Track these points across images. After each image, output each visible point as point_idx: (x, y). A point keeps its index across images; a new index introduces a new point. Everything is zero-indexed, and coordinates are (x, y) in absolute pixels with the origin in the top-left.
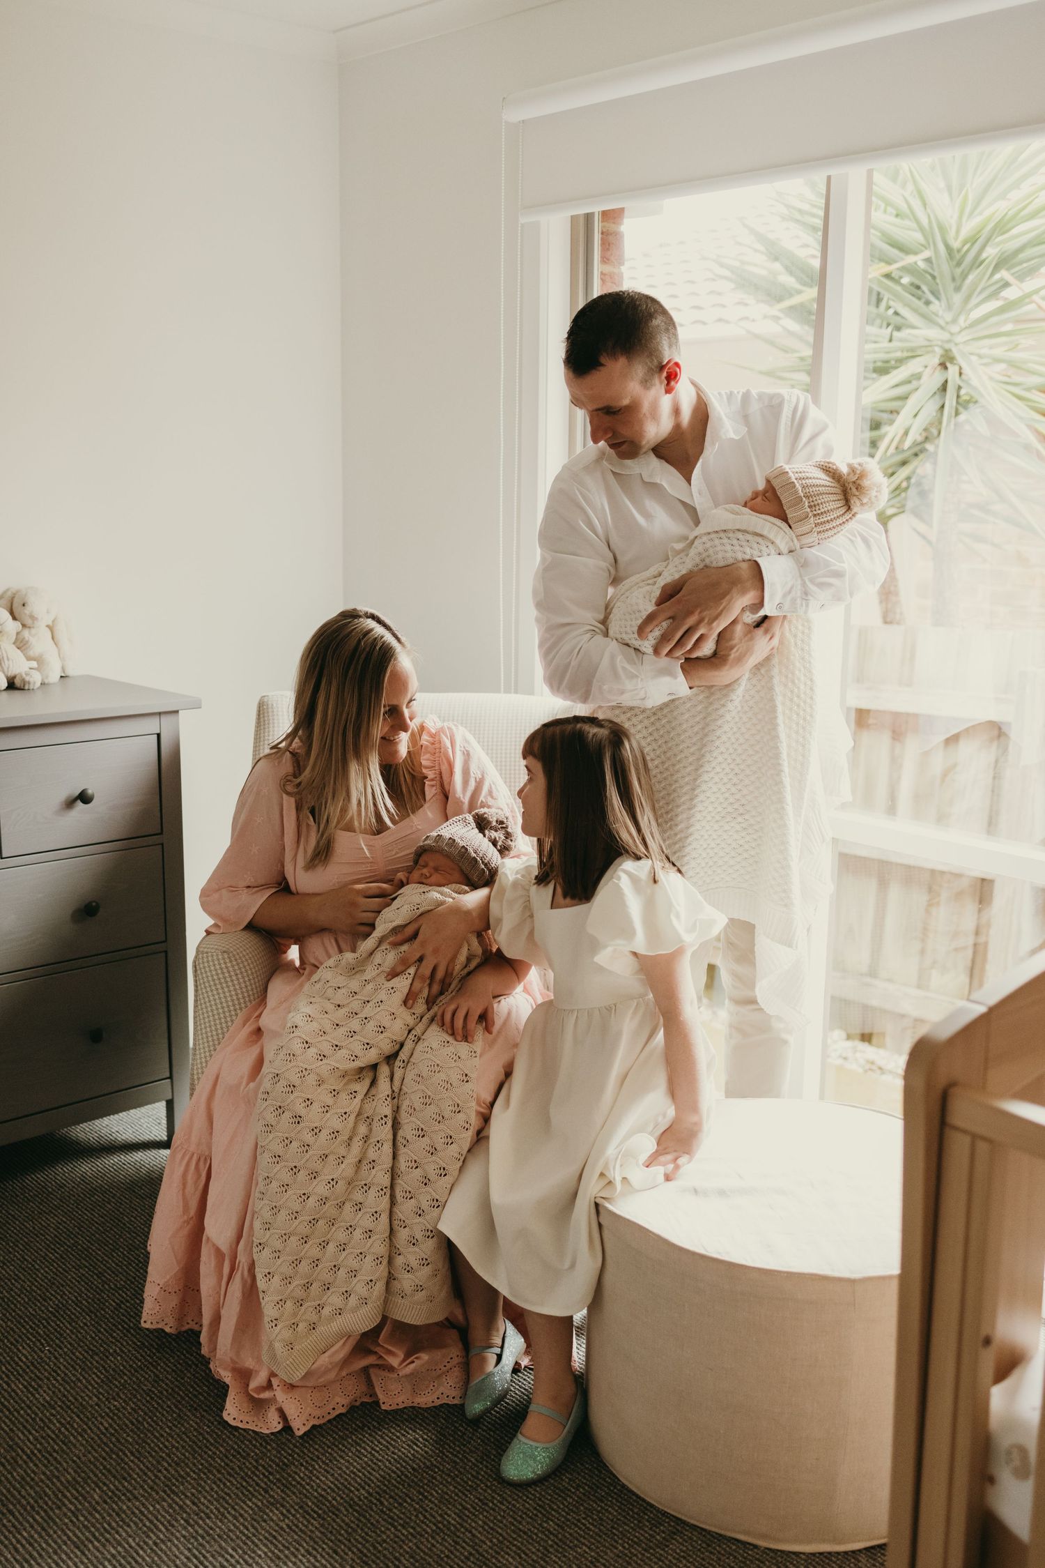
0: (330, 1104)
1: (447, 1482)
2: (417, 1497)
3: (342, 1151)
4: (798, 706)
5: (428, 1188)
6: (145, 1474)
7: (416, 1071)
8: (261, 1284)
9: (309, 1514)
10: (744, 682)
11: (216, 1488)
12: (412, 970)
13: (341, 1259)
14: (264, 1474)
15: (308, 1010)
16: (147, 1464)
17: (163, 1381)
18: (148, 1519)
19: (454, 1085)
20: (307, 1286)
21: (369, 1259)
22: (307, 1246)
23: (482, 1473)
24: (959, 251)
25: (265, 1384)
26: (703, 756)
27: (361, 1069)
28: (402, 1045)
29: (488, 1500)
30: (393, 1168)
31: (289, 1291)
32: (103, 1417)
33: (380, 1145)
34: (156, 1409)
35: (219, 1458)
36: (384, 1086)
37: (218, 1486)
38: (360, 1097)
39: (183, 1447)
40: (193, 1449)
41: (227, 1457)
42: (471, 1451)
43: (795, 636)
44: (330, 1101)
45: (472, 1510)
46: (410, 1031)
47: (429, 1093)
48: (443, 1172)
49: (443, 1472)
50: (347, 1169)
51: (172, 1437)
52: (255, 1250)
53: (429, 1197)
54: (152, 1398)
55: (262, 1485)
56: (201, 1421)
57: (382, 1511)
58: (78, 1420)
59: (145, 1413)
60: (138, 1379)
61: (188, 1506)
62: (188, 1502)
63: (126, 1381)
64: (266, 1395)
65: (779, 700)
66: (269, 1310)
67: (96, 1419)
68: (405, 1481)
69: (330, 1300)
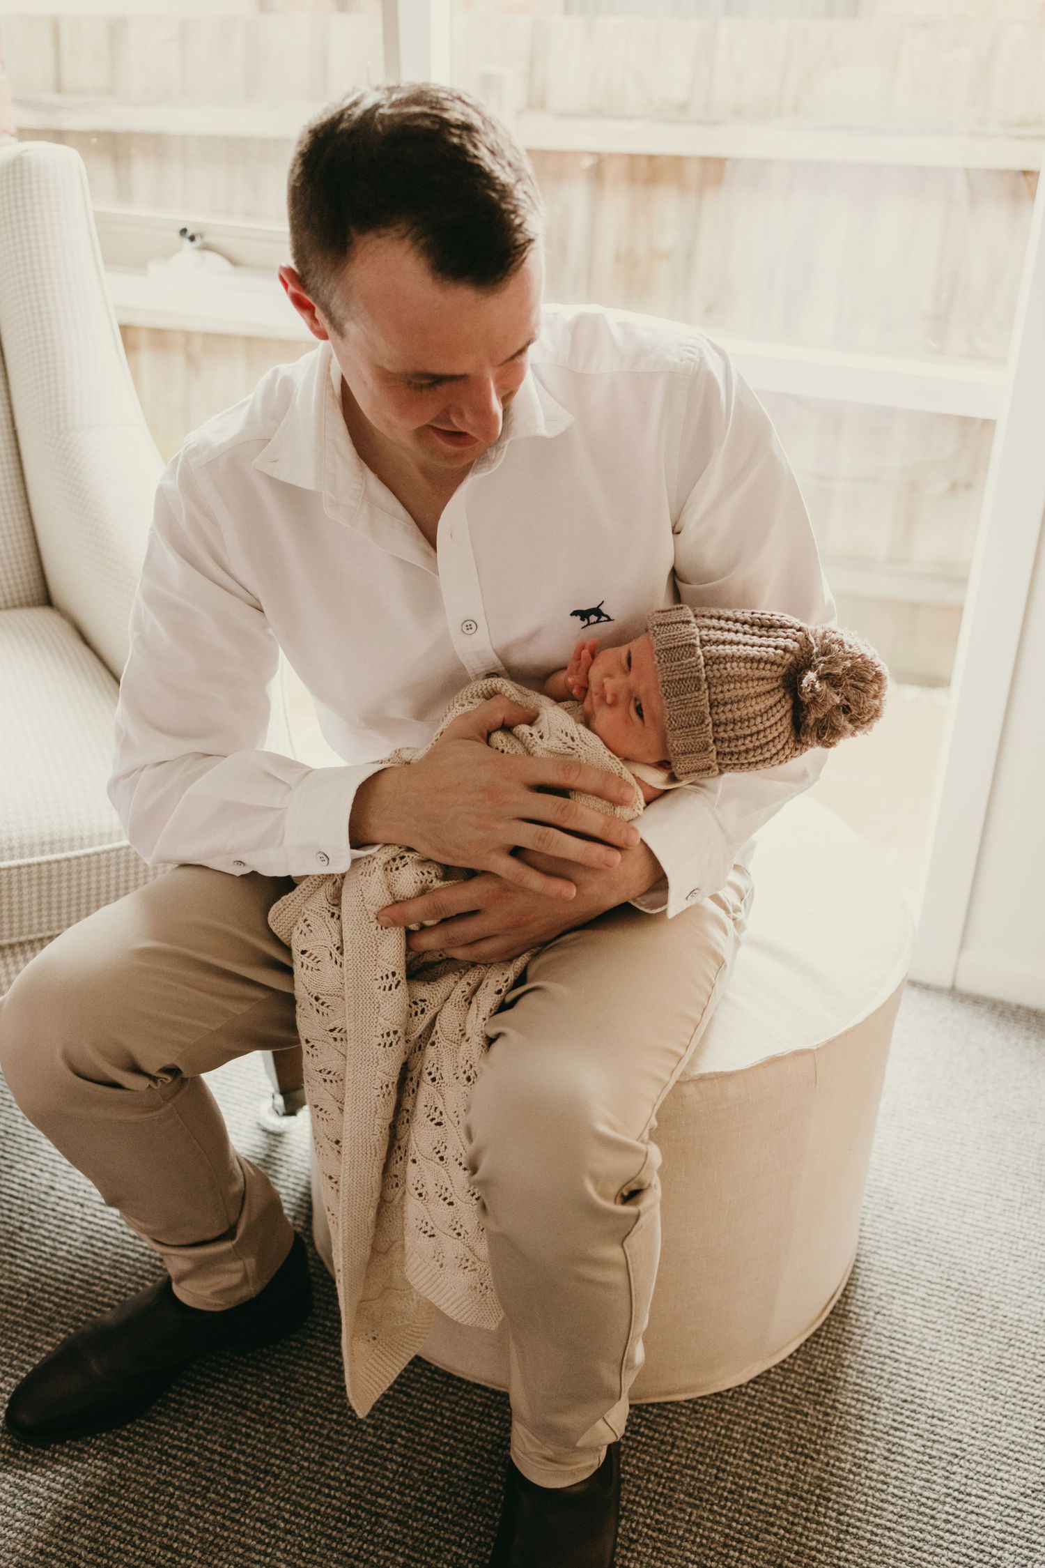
1: (198, 1507)
2: (164, 1557)
23: (243, 1468)
29: (274, 1517)
42: (208, 1432)
45: (259, 1547)
68: (130, 1533)
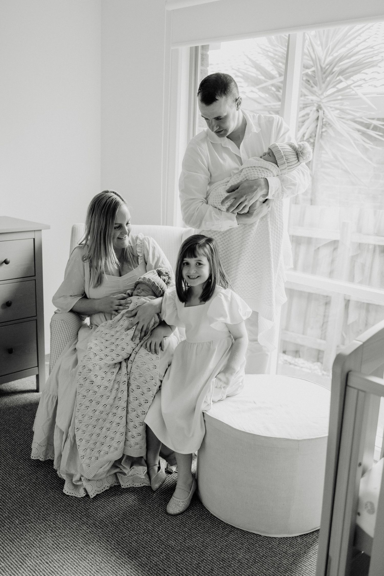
0: (104, 377)
1: (147, 514)
2: (137, 520)
3: (109, 394)
4: (277, 233)
5: (141, 407)
6: (35, 513)
7: (136, 365)
8: (78, 443)
9: (97, 527)
10: (257, 223)
11: (62, 518)
12: (134, 327)
13: (108, 433)
14: (79, 512)
15: (96, 342)
16: (35, 509)
17: (40, 479)
18: (37, 530)
19: (151, 369)
20: (95, 444)
21: (118, 433)
22: (95, 429)
23: (160, 511)
24: (325, 68)
25: (79, 479)
26: (242, 250)
27: (116, 364)
28: (131, 355)
29: (163, 520)
30: (127, 400)
31: (88, 445)
32: (18, 492)
33: (123, 392)
34: (38, 489)
35: (62, 507)
36: (124, 370)
37: (63, 517)
38: (115, 374)
39: (49, 503)
40: (53, 504)
41: (65, 506)
42: (155, 503)
43: (277, 207)
44: (104, 375)
45: (157, 524)
46: (133, 350)
47: (142, 373)
48: (147, 402)
49: (145, 510)
50: (110, 401)
51: (44, 499)
52: (76, 431)
53: (141, 411)
54: (36, 485)
55: (79, 516)
56: (55, 493)
57: (124, 525)
58: (8, 494)
59: (34, 491)
60: (30, 478)
61: (52, 525)
62: (52, 523)
63: (26, 479)
64: (79, 483)
65: (270, 230)
66: (81, 452)
67: (15, 493)
68: (132, 514)
69: (103, 449)
